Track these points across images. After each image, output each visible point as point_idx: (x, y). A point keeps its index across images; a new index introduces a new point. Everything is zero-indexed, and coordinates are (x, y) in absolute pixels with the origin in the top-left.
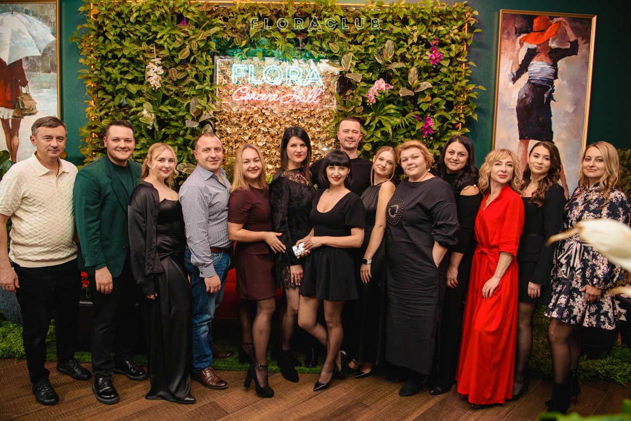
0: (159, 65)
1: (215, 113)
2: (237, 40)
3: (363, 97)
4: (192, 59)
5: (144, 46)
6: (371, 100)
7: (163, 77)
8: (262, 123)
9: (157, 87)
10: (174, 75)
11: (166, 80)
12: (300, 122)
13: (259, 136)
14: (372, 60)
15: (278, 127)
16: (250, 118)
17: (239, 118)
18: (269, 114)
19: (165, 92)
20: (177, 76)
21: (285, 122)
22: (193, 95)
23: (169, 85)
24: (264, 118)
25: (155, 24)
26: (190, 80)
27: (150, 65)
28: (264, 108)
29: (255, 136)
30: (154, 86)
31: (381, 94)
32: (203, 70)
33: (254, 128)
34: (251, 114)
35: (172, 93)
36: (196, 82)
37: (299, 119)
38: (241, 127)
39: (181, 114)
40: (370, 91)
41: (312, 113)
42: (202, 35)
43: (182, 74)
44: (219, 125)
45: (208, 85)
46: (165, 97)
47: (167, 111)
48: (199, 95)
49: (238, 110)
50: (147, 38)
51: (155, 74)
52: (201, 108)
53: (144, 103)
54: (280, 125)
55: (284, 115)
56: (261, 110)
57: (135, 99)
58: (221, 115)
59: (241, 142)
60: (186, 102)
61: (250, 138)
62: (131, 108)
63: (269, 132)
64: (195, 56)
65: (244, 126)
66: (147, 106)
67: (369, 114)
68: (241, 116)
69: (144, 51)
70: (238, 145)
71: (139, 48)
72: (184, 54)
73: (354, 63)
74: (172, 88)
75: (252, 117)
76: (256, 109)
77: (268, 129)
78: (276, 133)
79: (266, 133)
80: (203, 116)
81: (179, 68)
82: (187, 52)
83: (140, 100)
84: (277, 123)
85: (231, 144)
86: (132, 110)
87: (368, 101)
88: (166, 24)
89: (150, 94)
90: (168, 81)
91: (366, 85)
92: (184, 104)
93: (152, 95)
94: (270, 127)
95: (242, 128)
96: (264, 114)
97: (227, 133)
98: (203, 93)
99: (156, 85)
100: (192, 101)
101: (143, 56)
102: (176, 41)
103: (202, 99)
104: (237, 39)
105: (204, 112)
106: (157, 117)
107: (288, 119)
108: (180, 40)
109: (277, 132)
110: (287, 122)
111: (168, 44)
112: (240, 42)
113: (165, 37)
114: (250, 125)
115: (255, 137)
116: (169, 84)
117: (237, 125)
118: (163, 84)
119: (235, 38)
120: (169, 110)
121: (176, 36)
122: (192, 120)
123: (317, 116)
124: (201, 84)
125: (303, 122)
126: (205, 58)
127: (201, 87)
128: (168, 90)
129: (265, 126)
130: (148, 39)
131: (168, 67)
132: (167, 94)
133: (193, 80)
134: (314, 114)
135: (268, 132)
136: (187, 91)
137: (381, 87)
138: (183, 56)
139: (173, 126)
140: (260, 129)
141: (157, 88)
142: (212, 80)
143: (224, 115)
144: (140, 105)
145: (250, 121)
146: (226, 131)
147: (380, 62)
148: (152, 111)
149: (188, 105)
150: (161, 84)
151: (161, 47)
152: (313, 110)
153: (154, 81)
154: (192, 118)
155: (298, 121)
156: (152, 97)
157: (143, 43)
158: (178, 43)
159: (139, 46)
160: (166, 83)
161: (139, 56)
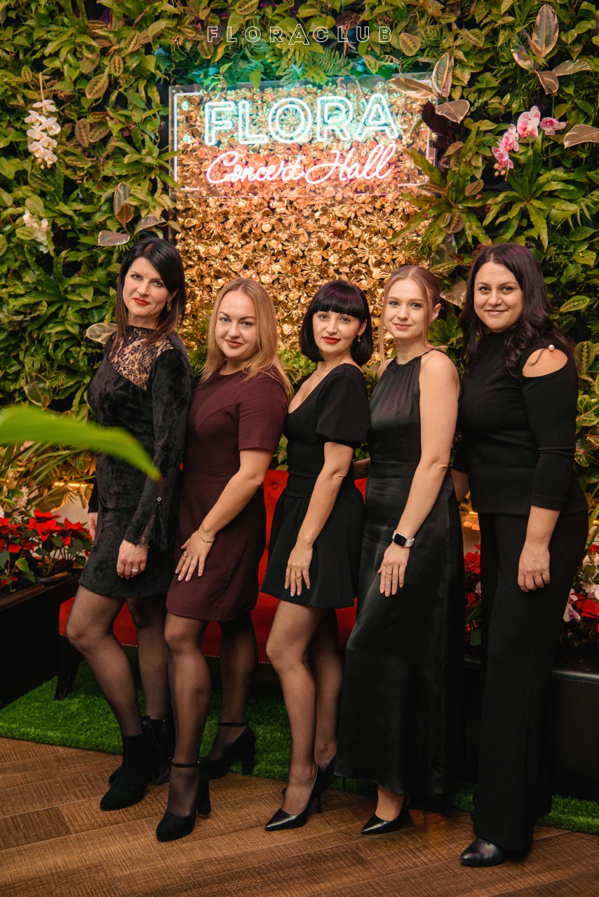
0: (51, 114)
1: (165, 214)
2: (206, 48)
3: (485, 158)
4: (113, 97)
5: (27, 74)
6: (504, 162)
7: (64, 140)
8: (271, 232)
9: (49, 163)
10: (83, 134)
11: (70, 147)
12: (351, 226)
13: (264, 261)
14: (506, 64)
15: (304, 238)
16: (244, 221)
17: (223, 223)
18: (283, 210)
19: (68, 173)
20: (90, 136)
21: (320, 227)
22: (121, 177)
23: (73, 158)
24: (273, 221)
25: (44, 23)
26: (114, 143)
27: (34, 116)
28: (273, 199)
29: (256, 261)
30: (43, 160)
31: (527, 145)
32: (139, 120)
33: (253, 243)
34: (248, 213)
35: (82, 174)
36: (128, 148)
37: (349, 219)
38: (227, 244)
39: (98, 218)
40: (502, 142)
41: (378, 205)
42: (134, 41)
43: (98, 132)
44: (183, 239)
45: (150, 153)
46: (70, 186)
47: (70, 213)
48: (134, 175)
49: (221, 205)
50: (32, 55)
51: (44, 134)
52: (134, 203)
53: (28, 197)
54: (309, 234)
55: (317, 211)
56: (269, 203)
57: (15, 189)
58: (187, 217)
59: (228, 275)
60: (105, 191)
61: (246, 267)
62: (6, 208)
63: (284, 251)
64: (122, 90)
65: (234, 239)
66: (35, 202)
67: (498, 196)
68: (227, 219)
69: (26, 86)
70: (221, 281)
71: (14, 80)
72: (97, 88)
73: (466, 76)
74: (80, 165)
75: (250, 219)
76: (256, 200)
77: (283, 245)
78: (301, 254)
79: (279, 253)
80: (143, 221)
81: (91, 119)
82: (102, 81)
83: (20, 192)
84: (301, 230)
85: (207, 281)
86: (6, 213)
87: (496, 166)
88: (66, 20)
89: (39, 178)
90: (72, 150)
91: (495, 126)
92: (101, 196)
93: (42, 181)
94: (287, 240)
95: (230, 245)
96: (273, 210)
97: (200, 258)
98: (140, 171)
99: (46, 159)
100: (118, 190)
101: (24, 97)
102: (84, 59)
103: (139, 185)
104: (204, 44)
105: (143, 213)
106: (54, 226)
107: (324, 220)
108: (90, 56)
109: (303, 251)
110: (323, 226)
111: (71, 66)
112: (212, 51)
113: (63, 53)
114: (244, 237)
115: (256, 264)
116: (74, 154)
117: (220, 237)
118: (62, 156)
119: (202, 41)
120: (75, 211)
121: (84, 47)
122: (118, 231)
123: (388, 210)
124: (138, 151)
125: (359, 225)
126: (143, 94)
127: (136, 157)
128: (75, 169)
129: (276, 238)
130: (34, 57)
131: (74, 117)
132: (72, 177)
133: (122, 145)
134: (383, 206)
135: (284, 253)
136: (109, 169)
137: (530, 128)
138: (94, 91)
139: (83, 244)
140: (265, 246)
141: (49, 166)
142: (163, 141)
143: (192, 217)
144: (19, 203)
145: (246, 230)
146: (197, 252)
147: (525, 64)
148: (42, 215)
149: (110, 200)
150: (58, 156)
151: (57, 74)
152: (381, 196)
153: (42, 150)
154: (118, 227)
155: (347, 224)
156: (44, 184)
157: (24, 68)
158: (88, 63)
159: (15, 75)
160: (67, 153)
161: (16, 98)
